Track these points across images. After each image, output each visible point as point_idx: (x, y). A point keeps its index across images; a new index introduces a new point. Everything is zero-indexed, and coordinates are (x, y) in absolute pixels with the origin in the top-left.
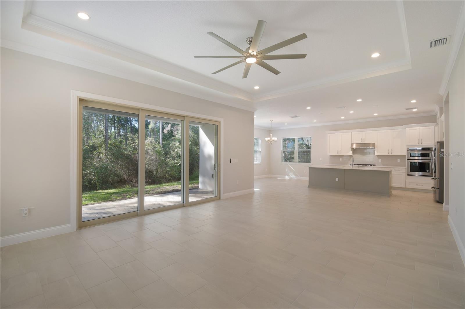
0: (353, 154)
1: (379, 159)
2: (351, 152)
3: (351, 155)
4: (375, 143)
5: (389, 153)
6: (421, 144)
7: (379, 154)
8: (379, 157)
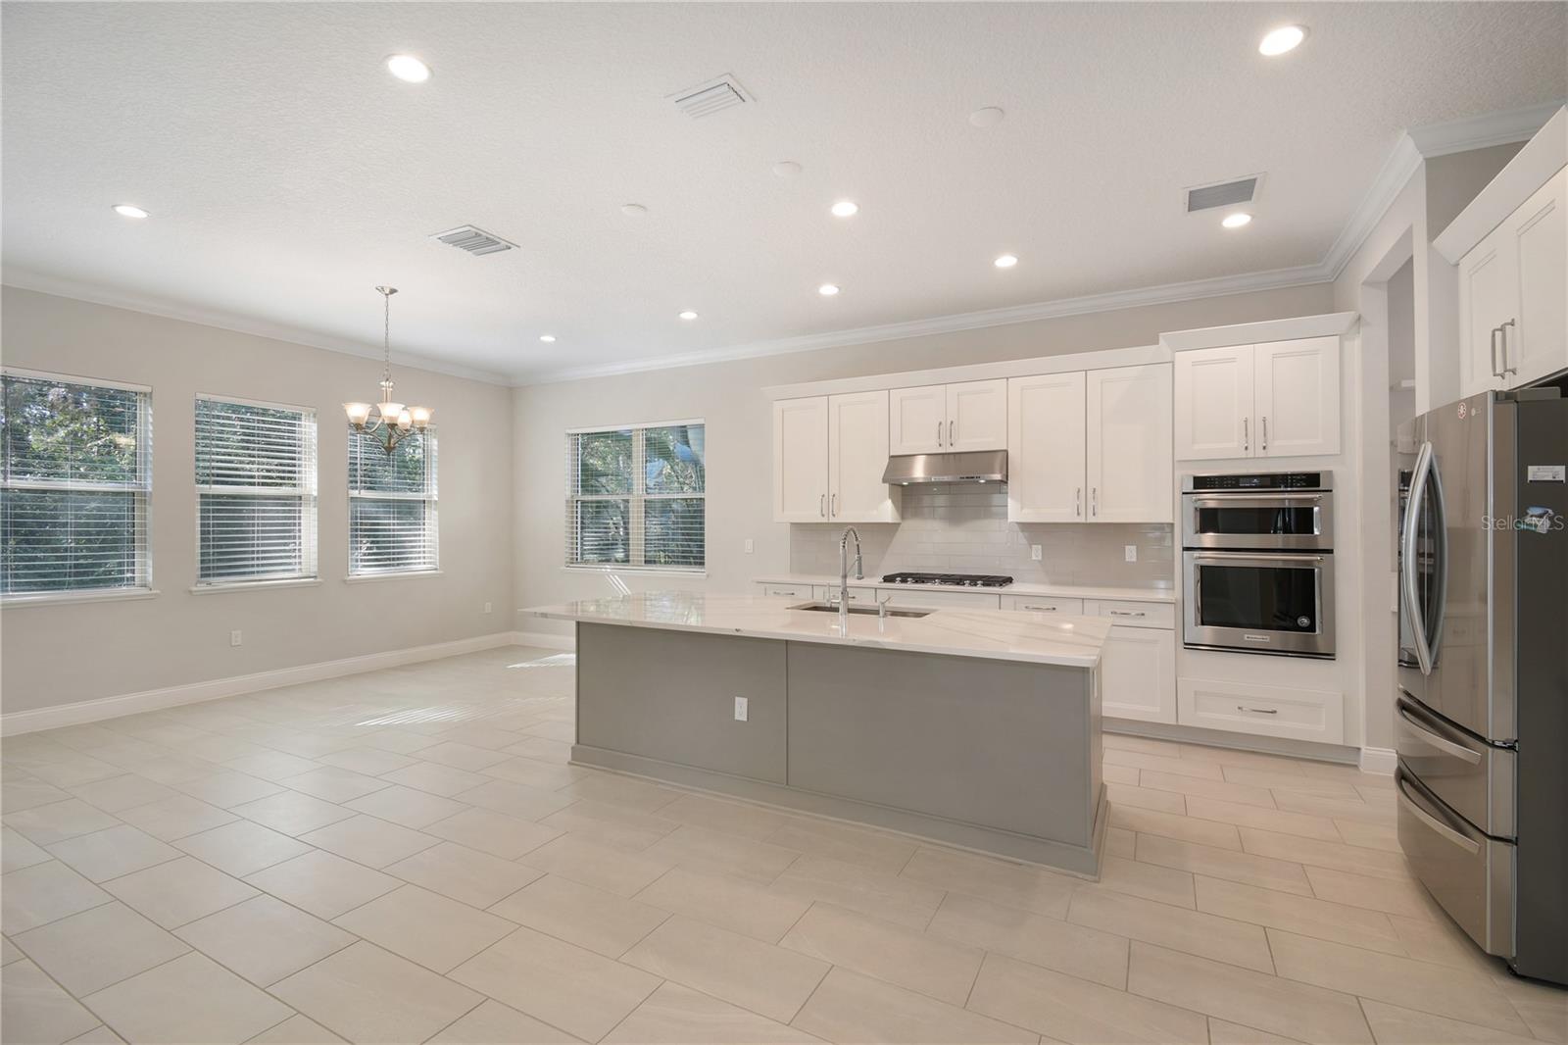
0: (903, 517)
1: (1030, 545)
2: (889, 503)
3: (889, 520)
4: (1006, 451)
5: (1082, 510)
6: (1261, 453)
7: (1030, 516)
8: (1034, 531)
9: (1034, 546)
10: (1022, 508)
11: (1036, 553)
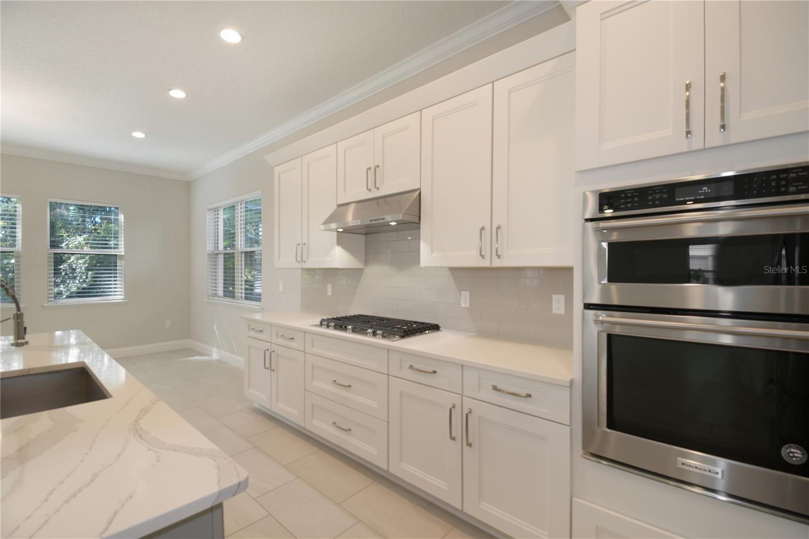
1: (459, 291)
4: (419, 190)
5: (486, 252)
9: (463, 293)
10: (432, 252)
11: (465, 300)
